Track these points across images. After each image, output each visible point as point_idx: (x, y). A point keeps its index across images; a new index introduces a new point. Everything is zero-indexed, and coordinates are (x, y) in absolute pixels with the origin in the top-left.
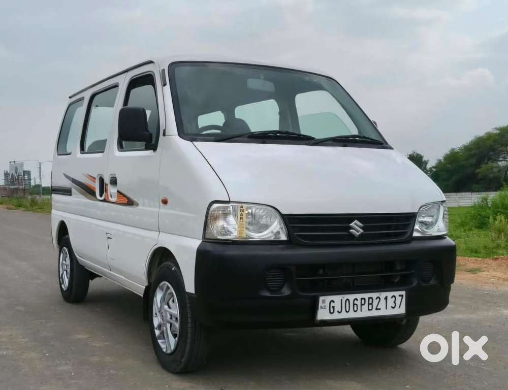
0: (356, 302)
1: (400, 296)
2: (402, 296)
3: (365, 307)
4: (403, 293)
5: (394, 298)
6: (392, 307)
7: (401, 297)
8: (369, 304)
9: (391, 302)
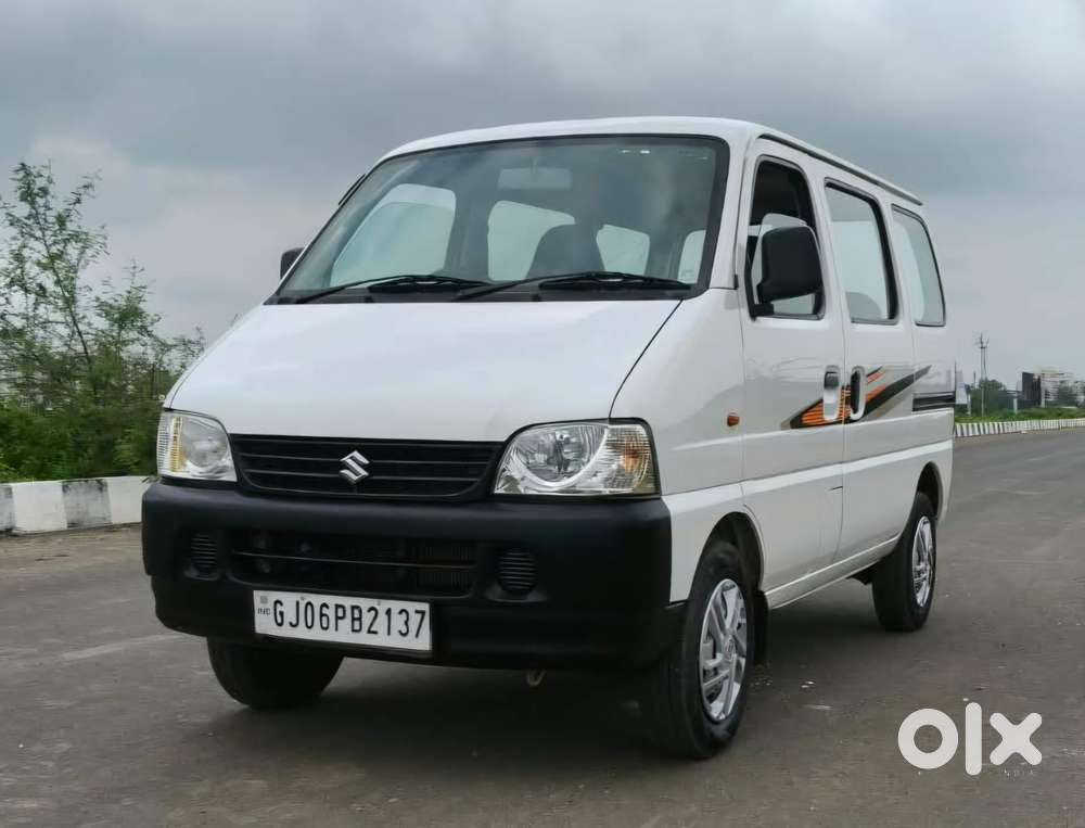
0: (325, 611)
1: (417, 612)
2: (423, 613)
3: (346, 624)
4: (425, 607)
5: (404, 614)
6: (400, 632)
7: (419, 616)
8: (353, 619)
9: (398, 622)
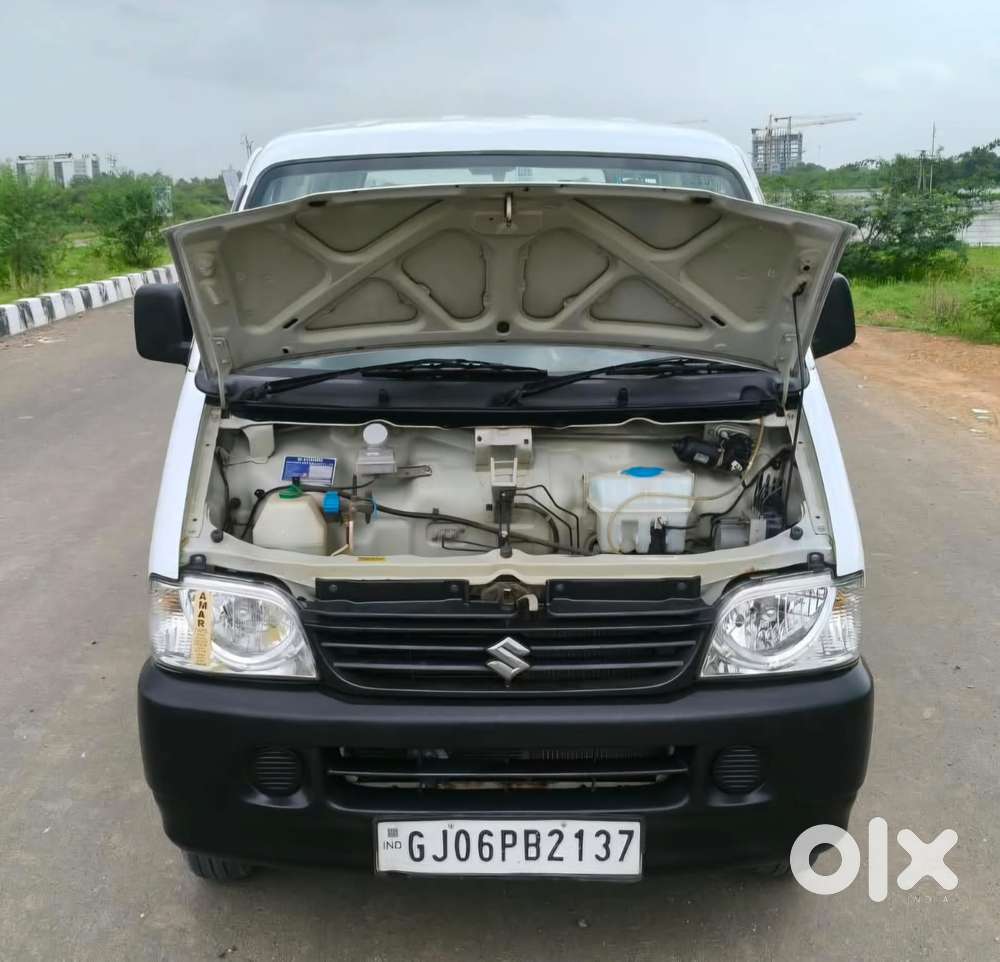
0: (486, 839)
1: (621, 832)
2: (630, 834)
3: (516, 853)
4: (635, 827)
5: (603, 837)
6: (597, 857)
7: (626, 837)
8: (527, 845)
9: (593, 845)
